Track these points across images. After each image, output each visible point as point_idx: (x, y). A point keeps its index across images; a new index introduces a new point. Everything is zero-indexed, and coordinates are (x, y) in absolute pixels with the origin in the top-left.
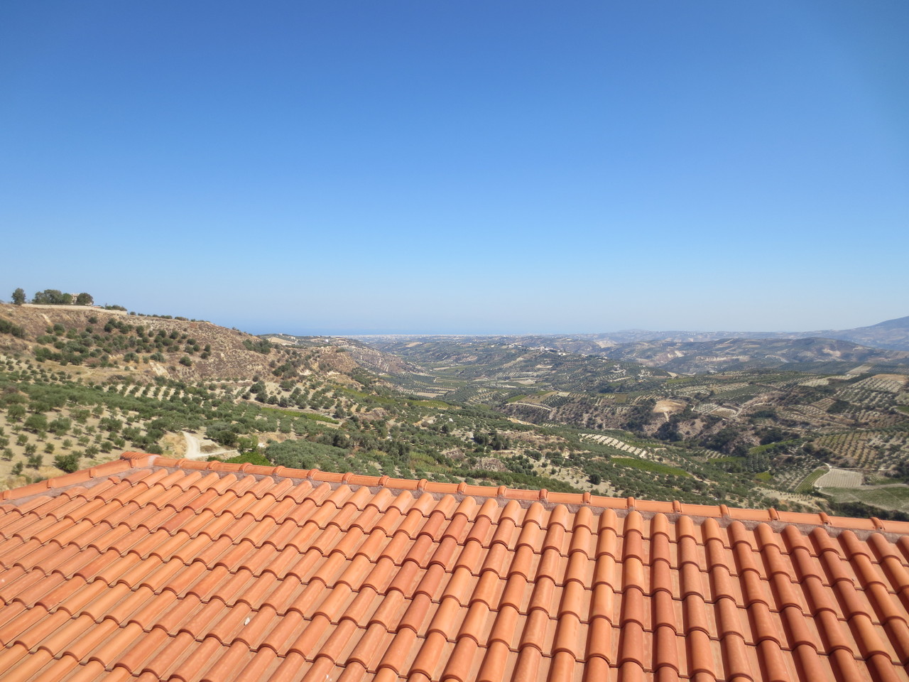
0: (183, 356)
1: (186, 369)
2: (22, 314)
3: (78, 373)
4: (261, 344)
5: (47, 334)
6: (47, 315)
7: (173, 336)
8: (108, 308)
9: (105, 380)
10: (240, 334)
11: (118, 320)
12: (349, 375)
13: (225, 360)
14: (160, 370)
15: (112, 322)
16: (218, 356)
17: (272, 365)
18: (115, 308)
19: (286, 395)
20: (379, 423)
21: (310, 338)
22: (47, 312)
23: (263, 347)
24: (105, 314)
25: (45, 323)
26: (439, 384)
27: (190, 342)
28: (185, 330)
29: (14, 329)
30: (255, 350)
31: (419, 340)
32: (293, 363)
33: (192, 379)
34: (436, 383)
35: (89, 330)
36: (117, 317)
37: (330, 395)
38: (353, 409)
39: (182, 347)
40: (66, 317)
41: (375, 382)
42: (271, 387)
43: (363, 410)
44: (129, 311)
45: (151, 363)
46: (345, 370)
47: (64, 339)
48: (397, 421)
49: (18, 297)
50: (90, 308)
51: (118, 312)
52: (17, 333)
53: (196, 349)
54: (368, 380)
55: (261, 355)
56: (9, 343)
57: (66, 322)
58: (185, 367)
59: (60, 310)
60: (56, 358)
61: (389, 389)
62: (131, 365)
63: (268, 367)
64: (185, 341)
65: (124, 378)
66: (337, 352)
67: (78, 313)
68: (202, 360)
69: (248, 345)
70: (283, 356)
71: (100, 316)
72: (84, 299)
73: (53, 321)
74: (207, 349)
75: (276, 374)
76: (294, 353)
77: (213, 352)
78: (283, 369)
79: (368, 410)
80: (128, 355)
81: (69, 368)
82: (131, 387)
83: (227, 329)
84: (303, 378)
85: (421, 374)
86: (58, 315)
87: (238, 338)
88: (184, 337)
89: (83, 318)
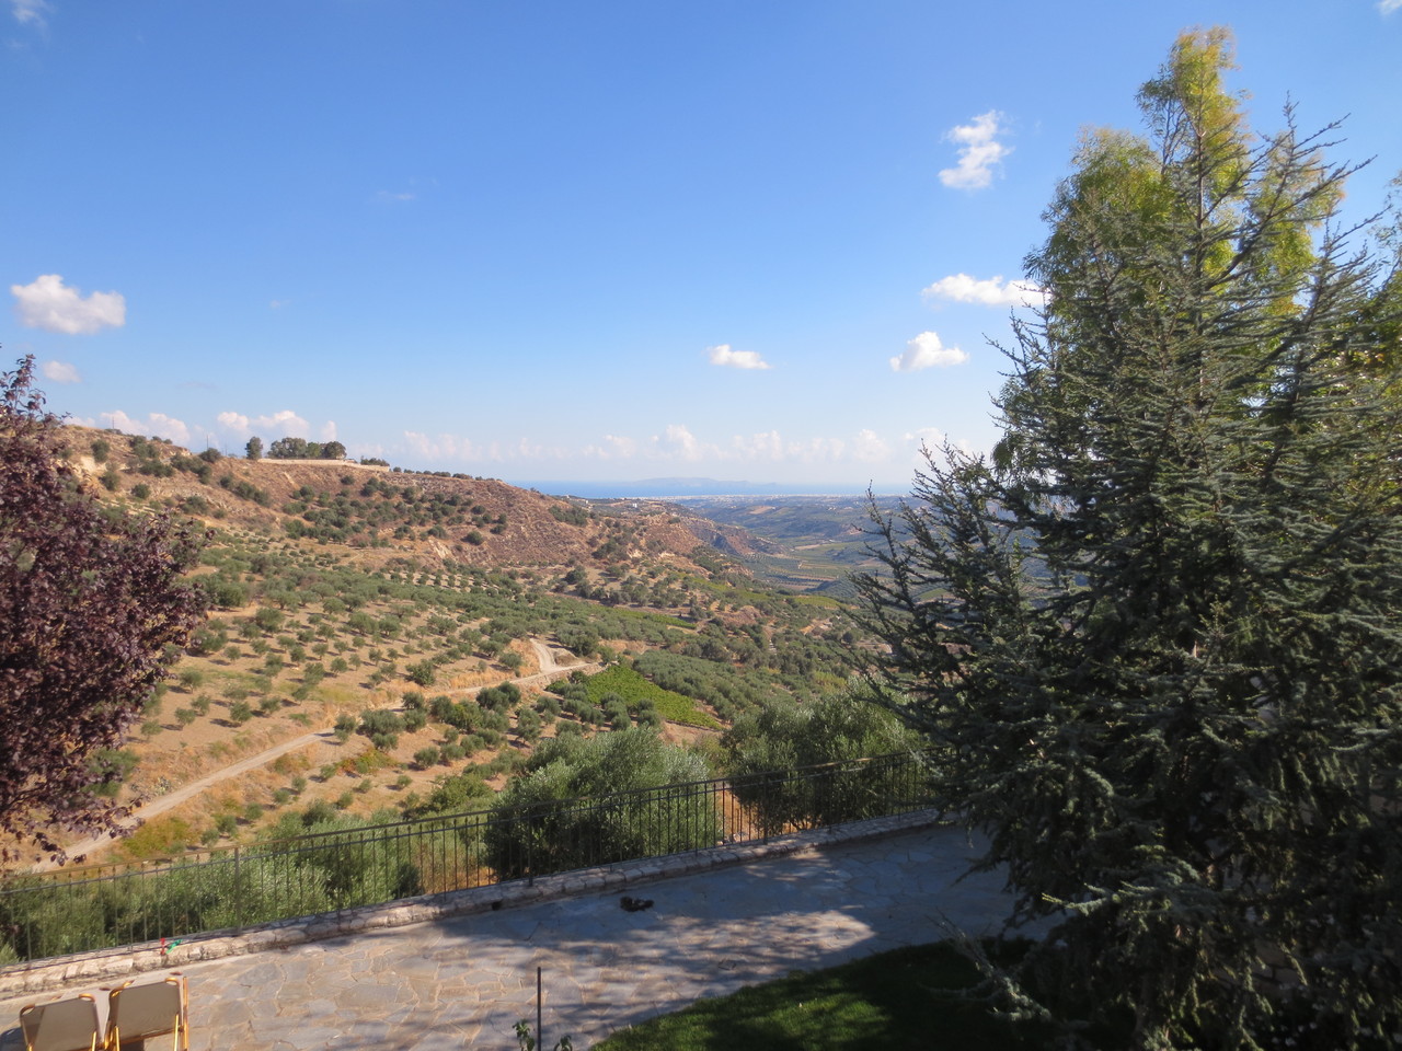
0: (470, 531)
1: (476, 549)
2: (260, 473)
3: (346, 556)
4: (574, 512)
5: (293, 501)
6: (290, 474)
7: (452, 502)
8: (364, 462)
9: (383, 565)
10: (542, 497)
11: (380, 480)
12: (689, 557)
13: (527, 535)
14: (443, 550)
15: (372, 482)
16: (518, 530)
17: (592, 542)
18: (372, 462)
19: (616, 586)
20: (754, 628)
21: (608, 501)
22: (289, 469)
23: (576, 516)
24: (363, 470)
25: (289, 484)
26: (807, 570)
27: (476, 511)
28: (469, 493)
29: (257, 494)
30: (567, 521)
31: (769, 503)
32: (617, 540)
33: (484, 563)
34: (802, 570)
35: (343, 494)
36: (377, 476)
37: (676, 586)
38: (714, 607)
39: (468, 516)
40: (314, 476)
41: (727, 568)
42: (593, 576)
43: (727, 609)
44: (392, 467)
45: (431, 540)
46: (683, 550)
47: (313, 507)
48: (777, 625)
49: (253, 448)
50: (342, 463)
51: (377, 468)
52: (259, 498)
53: (486, 520)
54: (717, 564)
55: (576, 529)
56: (253, 514)
57: (315, 484)
58: (474, 547)
59: (305, 466)
60: (311, 534)
61: (748, 578)
62: (406, 543)
63: (587, 546)
64: (470, 508)
65: (406, 562)
66: (670, 522)
67: (326, 470)
68: (494, 536)
69: (558, 515)
70: (604, 529)
71: (356, 475)
72: (331, 451)
73: (299, 482)
74: (501, 521)
75: (596, 555)
76: (617, 525)
77: (510, 524)
78: (609, 548)
79: (734, 609)
80: (400, 530)
81: (333, 548)
82: (417, 576)
83: (525, 491)
84: (636, 561)
85: (779, 556)
86: (304, 474)
87: (541, 503)
88: (468, 503)
89: (336, 479)
